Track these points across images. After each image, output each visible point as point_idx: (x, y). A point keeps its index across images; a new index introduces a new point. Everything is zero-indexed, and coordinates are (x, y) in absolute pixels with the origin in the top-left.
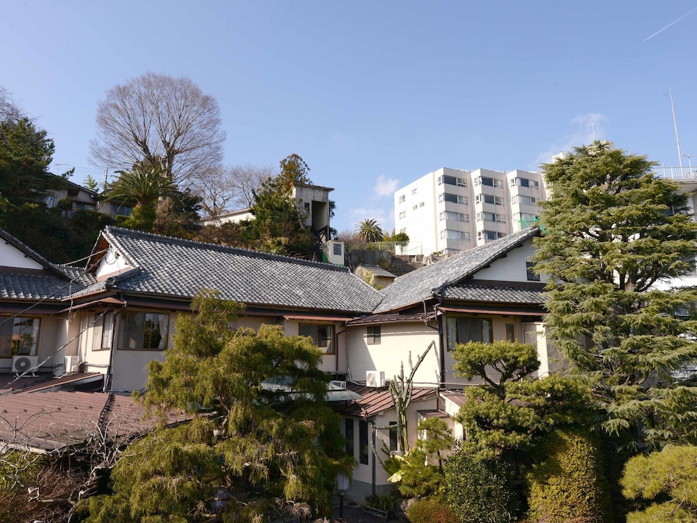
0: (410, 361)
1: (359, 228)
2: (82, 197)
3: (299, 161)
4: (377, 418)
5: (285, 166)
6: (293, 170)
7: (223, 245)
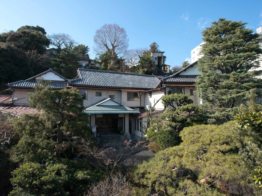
0: (154, 102)
1: (182, 64)
2: (92, 63)
3: (156, 44)
4: (143, 118)
5: (151, 47)
6: (154, 48)
7: (126, 72)
